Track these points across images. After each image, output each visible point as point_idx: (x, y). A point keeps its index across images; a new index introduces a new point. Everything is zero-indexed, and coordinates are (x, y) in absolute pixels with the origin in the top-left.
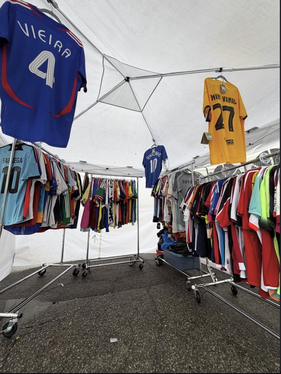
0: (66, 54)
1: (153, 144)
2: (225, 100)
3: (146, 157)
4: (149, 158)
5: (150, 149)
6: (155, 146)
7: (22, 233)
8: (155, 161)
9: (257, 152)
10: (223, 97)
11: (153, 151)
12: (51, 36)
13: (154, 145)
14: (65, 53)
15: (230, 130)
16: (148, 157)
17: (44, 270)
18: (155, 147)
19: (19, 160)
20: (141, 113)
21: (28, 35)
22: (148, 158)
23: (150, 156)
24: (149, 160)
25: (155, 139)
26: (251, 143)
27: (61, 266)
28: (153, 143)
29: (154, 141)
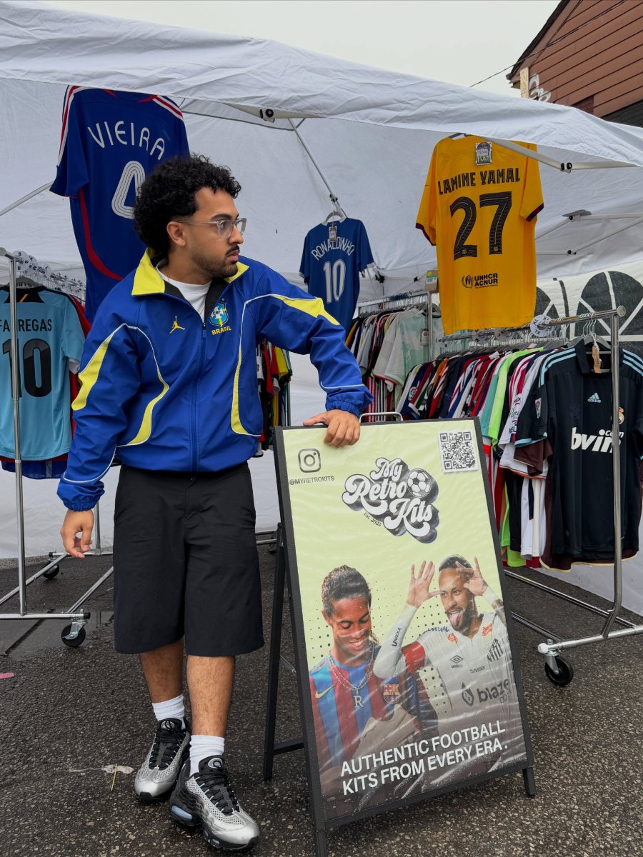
0: (157, 151)
1: (332, 211)
2: (486, 181)
3: (309, 252)
4: (321, 256)
5: (321, 225)
6: (337, 218)
7: (48, 475)
8: (339, 268)
9: (585, 273)
10: (481, 173)
11: (332, 234)
12: (132, 124)
13: (336, 213)
14: (156, 149)
15: (492, 252)
16: (317, 251)
17: (56, 567)
18: (337, 223)
19: (37, 326)
20: (293, 132)
21: (103, 145)
22: (317, 255)
23: (324, 248)
24: (322, 261)
25: (335, 194)
26: (573, 251)
27: (98, 554)
28: (332, 207)
29: (334, 200)
